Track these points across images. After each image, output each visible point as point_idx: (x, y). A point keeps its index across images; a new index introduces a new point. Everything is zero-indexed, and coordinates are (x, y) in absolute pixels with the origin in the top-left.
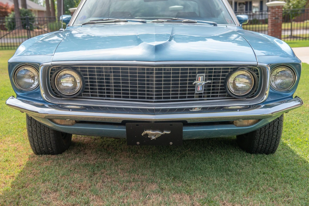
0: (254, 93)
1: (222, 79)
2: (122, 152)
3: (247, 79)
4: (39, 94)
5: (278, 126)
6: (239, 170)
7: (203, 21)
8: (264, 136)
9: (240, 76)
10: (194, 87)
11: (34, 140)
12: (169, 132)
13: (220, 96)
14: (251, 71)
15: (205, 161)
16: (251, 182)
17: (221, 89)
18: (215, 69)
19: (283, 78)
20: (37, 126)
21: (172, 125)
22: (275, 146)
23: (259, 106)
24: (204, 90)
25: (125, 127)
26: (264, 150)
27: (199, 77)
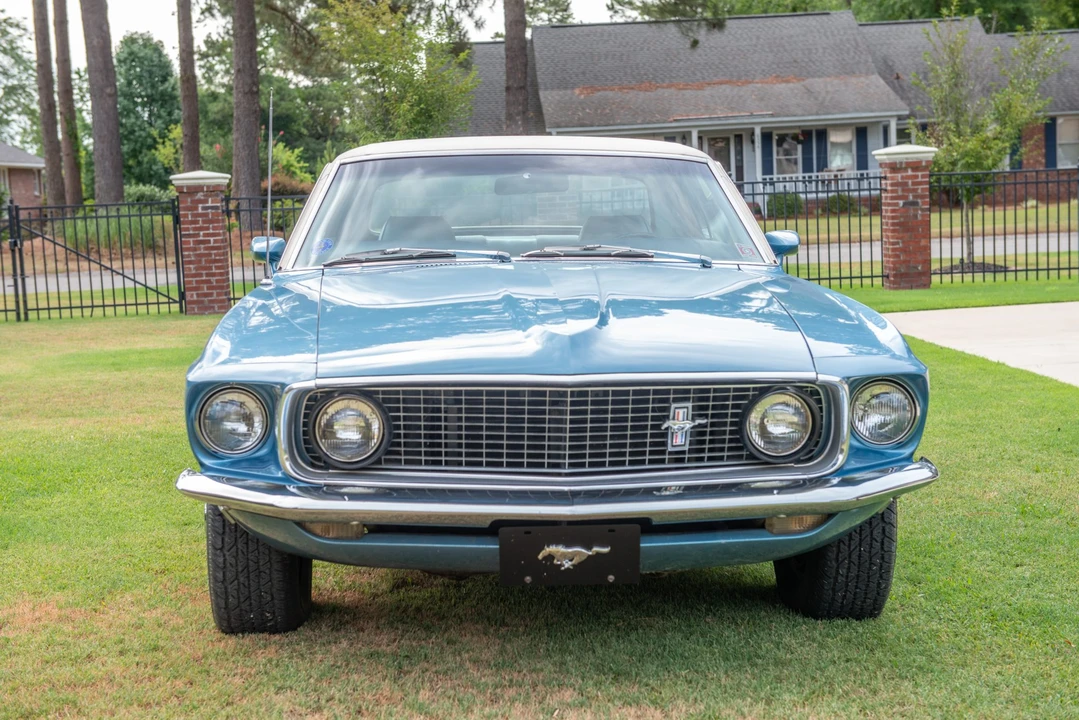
0: (812, 451)
1: (734, 415)
2: (461, 622)
3: (794, 414)
5: (883, 540)
6: (782, 654)
7: (671, 253)
8: (849, 568)
9: (777, 407)
10: (664, 435)
11: (229, 590)
12: (606, 550)
13: (729, 458)
14: (802, 395)
15: (694, 637)
16: (813, 678)
17: (731, 441)
18: (715, 390)
19: (885, 410)
20: (240, 552)
21: (613, 531)
22: (878, 594)
23: (827, 481)
24: (690, 445)
25: (497, 539)
26: (850, 606)
27: (677, 411)
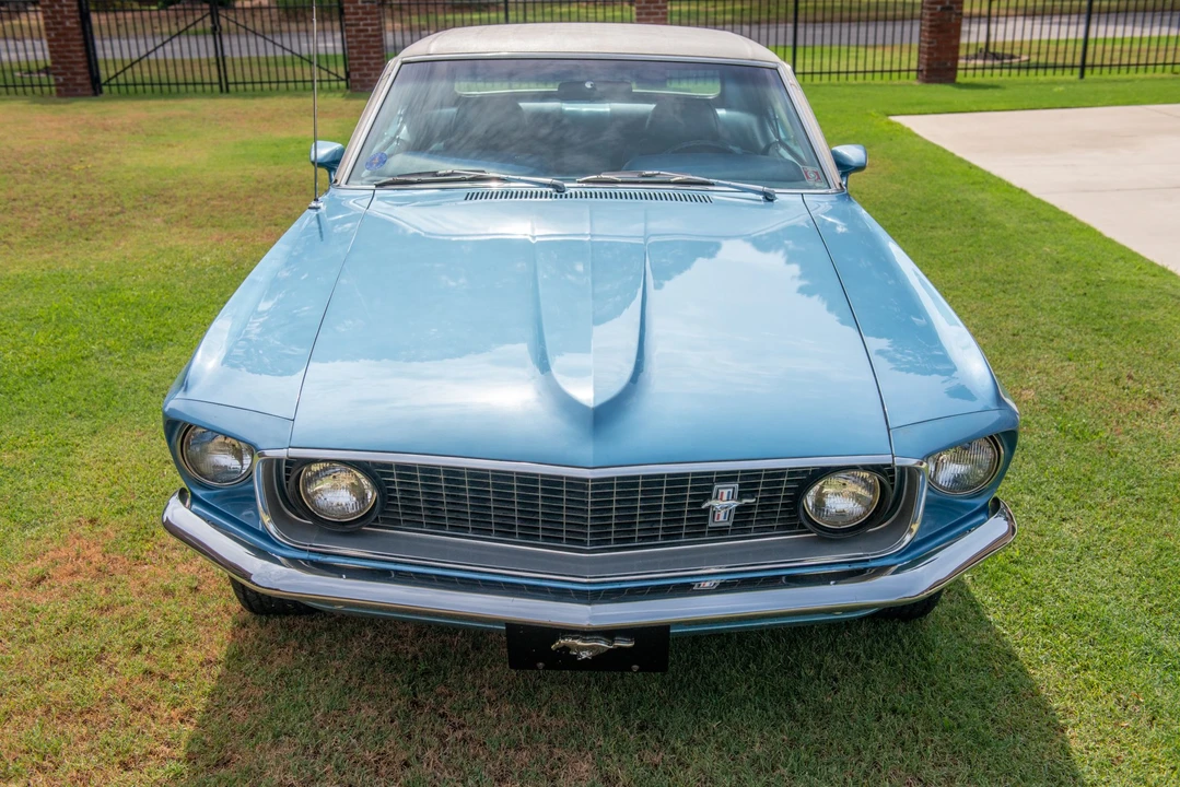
4: (249, 498)
10: (705, 511)
12: (630, 645)
17: (783, 512)
24: (735, 519)
27: (721, 490)
